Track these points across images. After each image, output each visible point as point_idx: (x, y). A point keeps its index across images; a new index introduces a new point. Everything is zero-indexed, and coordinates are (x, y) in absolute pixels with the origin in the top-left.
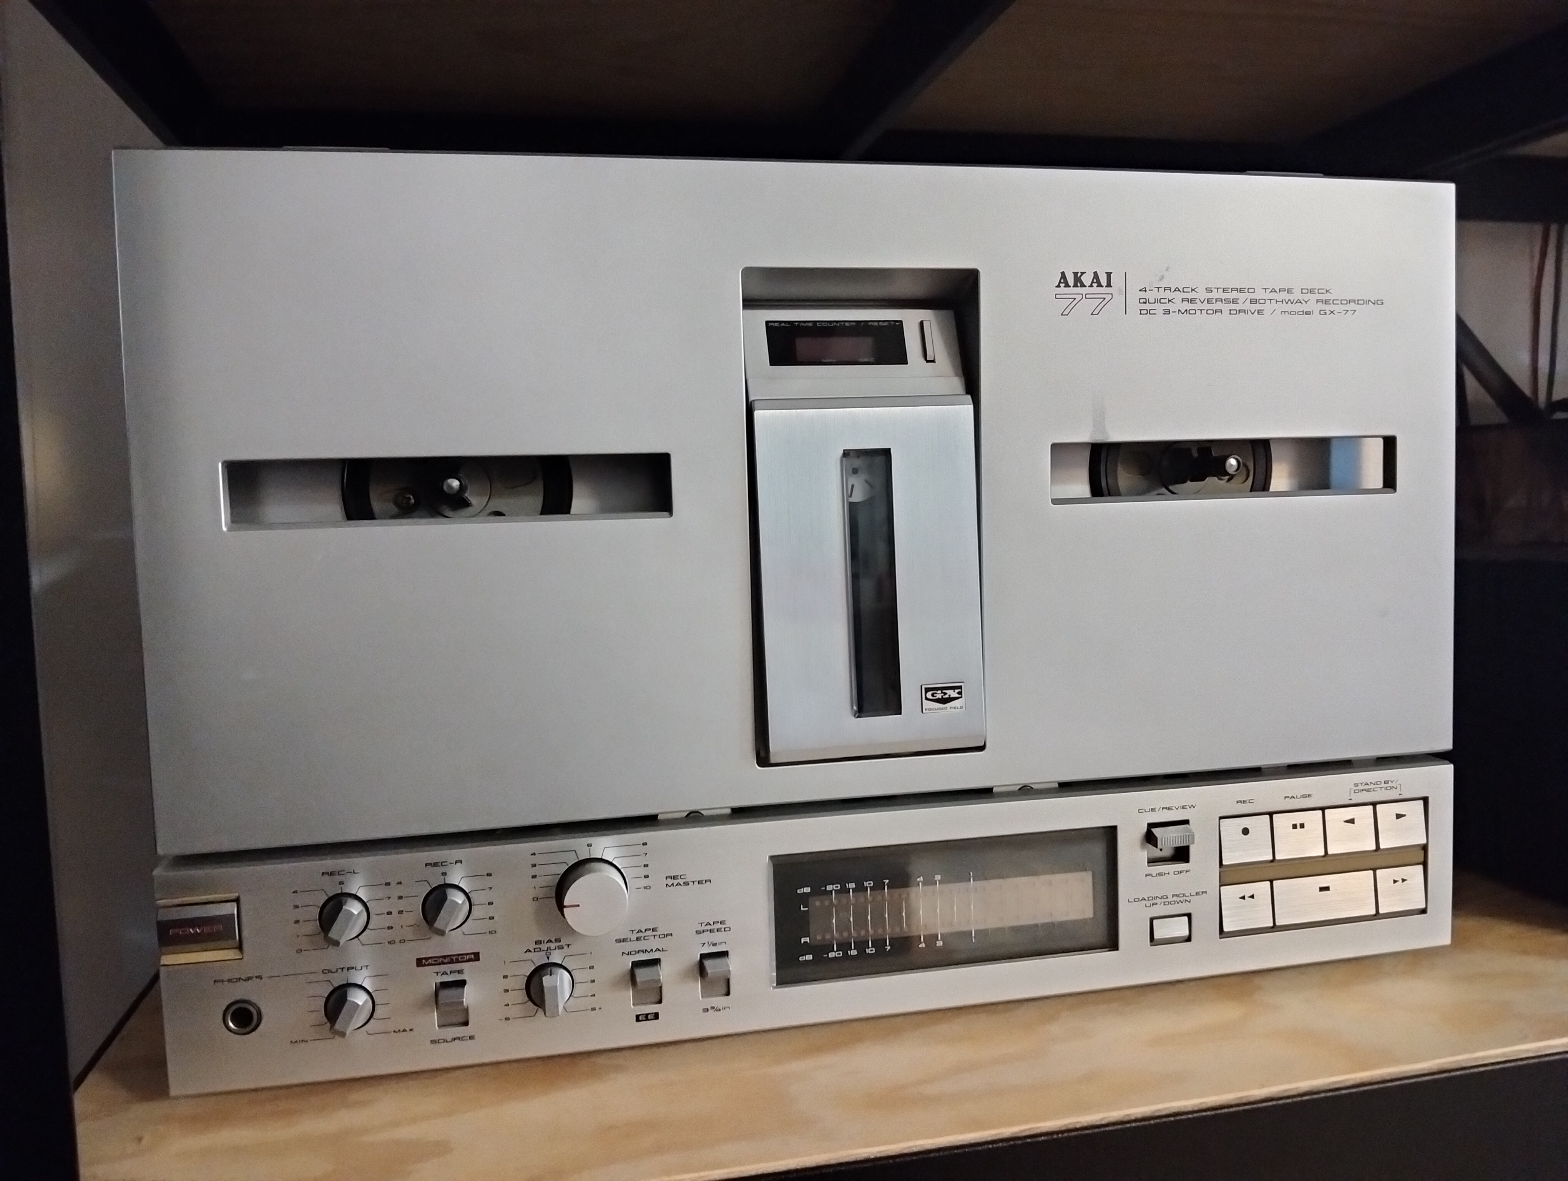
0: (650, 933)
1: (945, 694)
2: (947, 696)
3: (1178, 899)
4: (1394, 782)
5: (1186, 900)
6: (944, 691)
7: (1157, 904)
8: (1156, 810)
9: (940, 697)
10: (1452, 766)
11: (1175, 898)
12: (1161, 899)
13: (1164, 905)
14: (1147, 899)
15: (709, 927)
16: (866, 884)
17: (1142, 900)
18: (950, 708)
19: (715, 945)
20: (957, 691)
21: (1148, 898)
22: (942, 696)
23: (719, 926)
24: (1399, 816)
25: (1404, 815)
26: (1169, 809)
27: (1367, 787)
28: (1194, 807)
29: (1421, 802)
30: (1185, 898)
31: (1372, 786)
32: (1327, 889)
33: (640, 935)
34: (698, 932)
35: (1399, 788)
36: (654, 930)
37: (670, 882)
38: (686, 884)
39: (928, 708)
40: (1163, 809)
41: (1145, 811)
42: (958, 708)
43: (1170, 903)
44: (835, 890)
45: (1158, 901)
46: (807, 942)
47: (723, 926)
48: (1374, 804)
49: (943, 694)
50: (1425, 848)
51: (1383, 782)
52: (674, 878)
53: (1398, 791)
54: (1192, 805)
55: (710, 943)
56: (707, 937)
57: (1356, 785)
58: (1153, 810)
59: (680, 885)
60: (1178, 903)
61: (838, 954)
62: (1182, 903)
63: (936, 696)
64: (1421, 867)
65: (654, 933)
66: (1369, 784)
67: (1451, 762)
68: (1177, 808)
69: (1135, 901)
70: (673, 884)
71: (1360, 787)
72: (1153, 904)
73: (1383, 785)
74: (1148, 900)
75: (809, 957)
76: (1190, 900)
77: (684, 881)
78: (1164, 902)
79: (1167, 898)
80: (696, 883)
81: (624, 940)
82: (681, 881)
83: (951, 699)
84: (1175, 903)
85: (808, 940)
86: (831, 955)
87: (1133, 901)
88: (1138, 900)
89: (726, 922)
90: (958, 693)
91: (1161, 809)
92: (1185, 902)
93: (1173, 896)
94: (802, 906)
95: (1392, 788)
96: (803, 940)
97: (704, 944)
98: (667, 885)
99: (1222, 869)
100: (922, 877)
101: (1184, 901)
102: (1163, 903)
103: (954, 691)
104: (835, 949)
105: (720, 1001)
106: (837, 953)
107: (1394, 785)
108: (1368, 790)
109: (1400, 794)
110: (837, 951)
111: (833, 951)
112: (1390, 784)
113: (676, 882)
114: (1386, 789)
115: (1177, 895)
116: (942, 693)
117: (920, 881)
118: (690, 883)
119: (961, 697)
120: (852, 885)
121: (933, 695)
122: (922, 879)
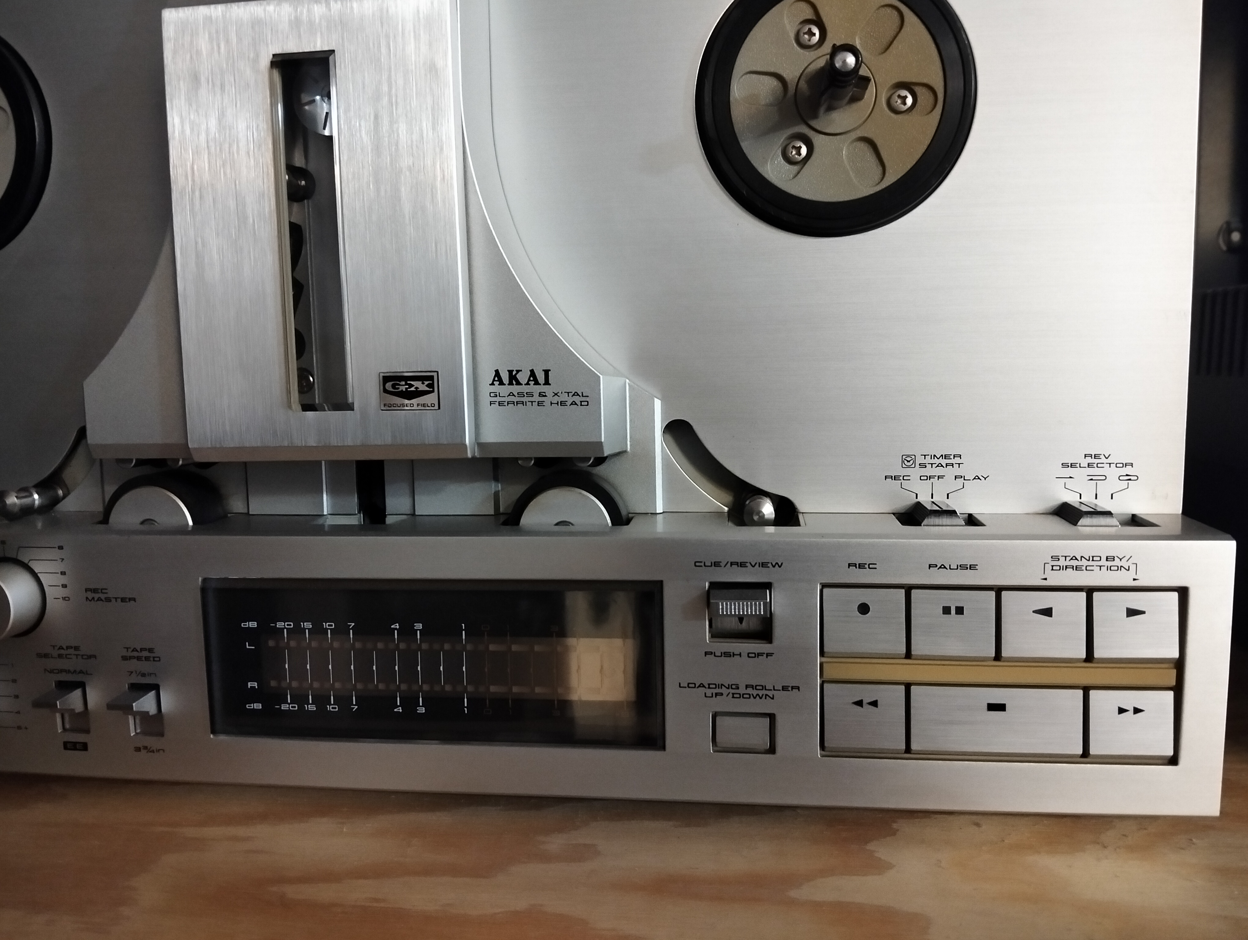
0: (71, 651)
1: (411, 386)
2: (413, 389)
3: (755, 692)
4: (1124, 560)
5: (766, 695)
6: (408, 382)
7: (722, 694)
8: (723, 564)
9: (404, 390)
10: (1234, 543)
11: (750, 691)
12: (728, 688)
13: (733, 697)
14: (707, 686)
15: (135, 654)
16: (326, 625)
17: (699, 686)
18: (418, 405)
19: (143, 675)
20: (426, 383)
21: (709, 684)
22: (406, 389)
23: (145, 654)
24: (1132, 613)
25: (1143, 612)
26: (742, 565)
27: (1074, 563)
28: (780, 567)
29: (1175, 595)
30: (764, 692)
31: (1084, 563)
32: (1001, 707)
33: (62, 652)
34: (125, 658)
35: (1133, 568)
36: (76, 648)
37: (90, 595)
38: (108, 600)
39: (388, 403)
40: (732, 564)
41: (705, 566)
42: (428, 406)
43: (742, 696)
44: (286, 628)
45: (724, 690)
46: (255, 687)
47: (152, 655)
48: (1090, 591)
49: (407, 387)
50: (1179, 665)
51: (1104, 559)
52: (95, 591)
53: (1132, 574)
54: (777, 563)
55: (138, 673)
56: (134, 665)
57: (1055, 558)
58: (717, 564)
59: (101, 600)
60: (755, 698)
61: (292, 707)
62: (761, 698)
63: (398, 388)
64: (1171, 694)
65: (77, 653)
66: (1079, 559)
67: (1235, 538)
68: (753, 564)
69: (689, 687)
70: (93, 598)
71: (1062, 562)
72: (716, 694)
73: (1103, 562)
74: (709, 688)
75: (258, 706)
76: (773, 695)
77: (106, 595)
78: (733, 694)
79: (738, 688)
80: (119, 600)
81: (46, 656)
82: (103, 596)
83: (419, 394)
84: (750, 698)
85: (255, 685)
86: (284, 707)
87: (687, 686)
88: (693, 685)
89: (155, 651)
90: (427, 386)
91: (729, 564)
92: (766, 698)
93: (747, 687)
94: (247, 643)
95: (1120, 568)
96: (250, 685)
97: (132, 672)
98: (87, 598)
99: (824, 659)
100: (397, 624)
101: (764, 697)
102: (731, 695)
103: (423, 383)
104: (289, 702)
105: (151, 741)
106: (291, 705)
107: (1124, 563)
108: (1077, 568)
109: (1134, 580)
110: (291, 703)
111: (286, 702)
112: (1117, 562)
113: (96, 596)
114: (1109, 568)
115: (752, 687)
116: (406, 384)
117: (396, 629)
118: (112, 599)
119: (433, 391)
120: (308, 625)
121: (393, 386)
122: (397, 626)
